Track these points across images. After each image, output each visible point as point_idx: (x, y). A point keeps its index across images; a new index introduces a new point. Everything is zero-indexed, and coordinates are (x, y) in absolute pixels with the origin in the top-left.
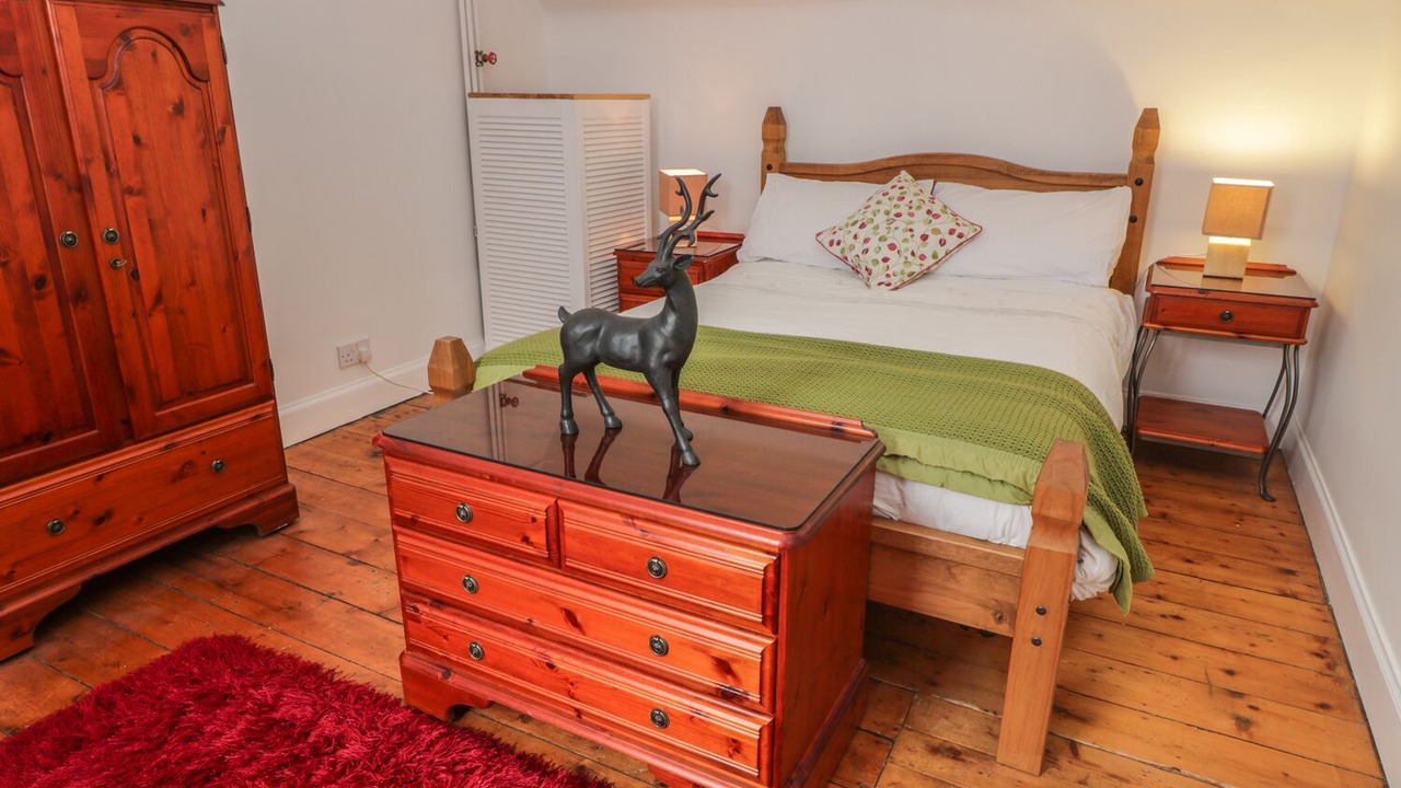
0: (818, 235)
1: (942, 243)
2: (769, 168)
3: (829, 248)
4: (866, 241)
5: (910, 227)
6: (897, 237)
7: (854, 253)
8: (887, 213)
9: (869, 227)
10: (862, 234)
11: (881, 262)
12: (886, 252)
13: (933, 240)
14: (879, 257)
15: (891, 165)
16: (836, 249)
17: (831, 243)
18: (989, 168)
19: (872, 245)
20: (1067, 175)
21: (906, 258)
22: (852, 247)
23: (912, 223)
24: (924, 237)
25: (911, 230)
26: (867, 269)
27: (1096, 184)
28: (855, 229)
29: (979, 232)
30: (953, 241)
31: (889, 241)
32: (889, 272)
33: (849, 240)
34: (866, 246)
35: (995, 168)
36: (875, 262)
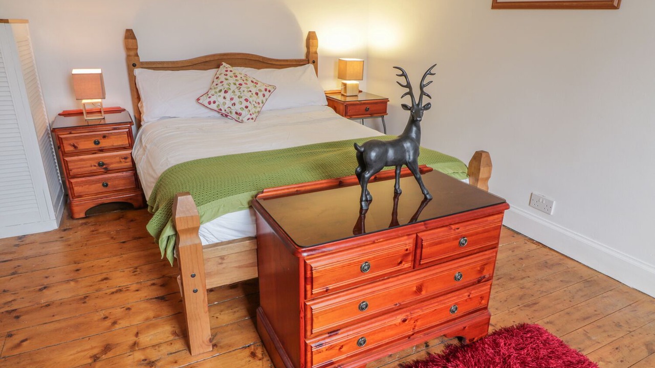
0: (198, 99)
1: (264, 95)
2: (134, 65)
3: (209, 106)
4: (232, 99)
5: (249, 90)
6: (247, 95)
7: (226, 106)
8: (235, 84)
9: (230, 92)
10: (228, 96)
11: (245, 108)
12: (245, 104)
13: (260, 94)
14: (243, 106)
15: (207, 60)
16: (213, 106)
17: (210, 103)
18: (254, 59)
19: (236, 100)
20: (287, 61)
21: (254, 105)
22: (224, 104)
23: (249, 88)
24: (257, 94)
25: (250, 91)
26: (236, 113)
27: (298, 63)
28: (222, 94)
29: (275, 88)
30: (267, 94)
31: (244, 98)
32: (251, 113)
33: (221, 100)
34: (233, 102)
35: (257, 59)
36: (242, 109)
